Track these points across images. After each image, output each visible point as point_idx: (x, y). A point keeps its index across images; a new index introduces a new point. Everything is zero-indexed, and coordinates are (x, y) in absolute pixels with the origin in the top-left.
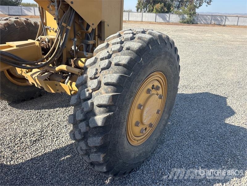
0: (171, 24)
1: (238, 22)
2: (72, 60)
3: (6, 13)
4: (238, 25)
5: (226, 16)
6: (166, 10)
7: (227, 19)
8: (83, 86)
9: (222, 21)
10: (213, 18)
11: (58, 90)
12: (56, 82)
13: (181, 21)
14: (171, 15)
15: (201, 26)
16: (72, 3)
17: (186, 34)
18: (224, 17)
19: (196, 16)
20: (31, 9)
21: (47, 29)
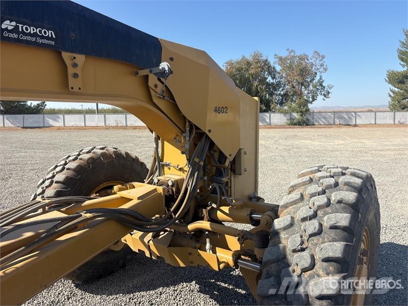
0: (274, 128)
1: (375, 120)
2: (204, 210)
3: (18, 125)
4: (377, 123)
5: (355, 112)
6: (264, 108)
7: (357, 117)
8: (279, 263)
9: (350, 118)
10: (336, 116)
11: (192, 263)
12: (190, 250)
13: (289, 122)
14: (273, 115)
15: (320, 128)
16: (210, 131)
17: (304, 141)
18: (353, 113)
19: (310, 114)
20: (59, 118)
21: (163, 166)
